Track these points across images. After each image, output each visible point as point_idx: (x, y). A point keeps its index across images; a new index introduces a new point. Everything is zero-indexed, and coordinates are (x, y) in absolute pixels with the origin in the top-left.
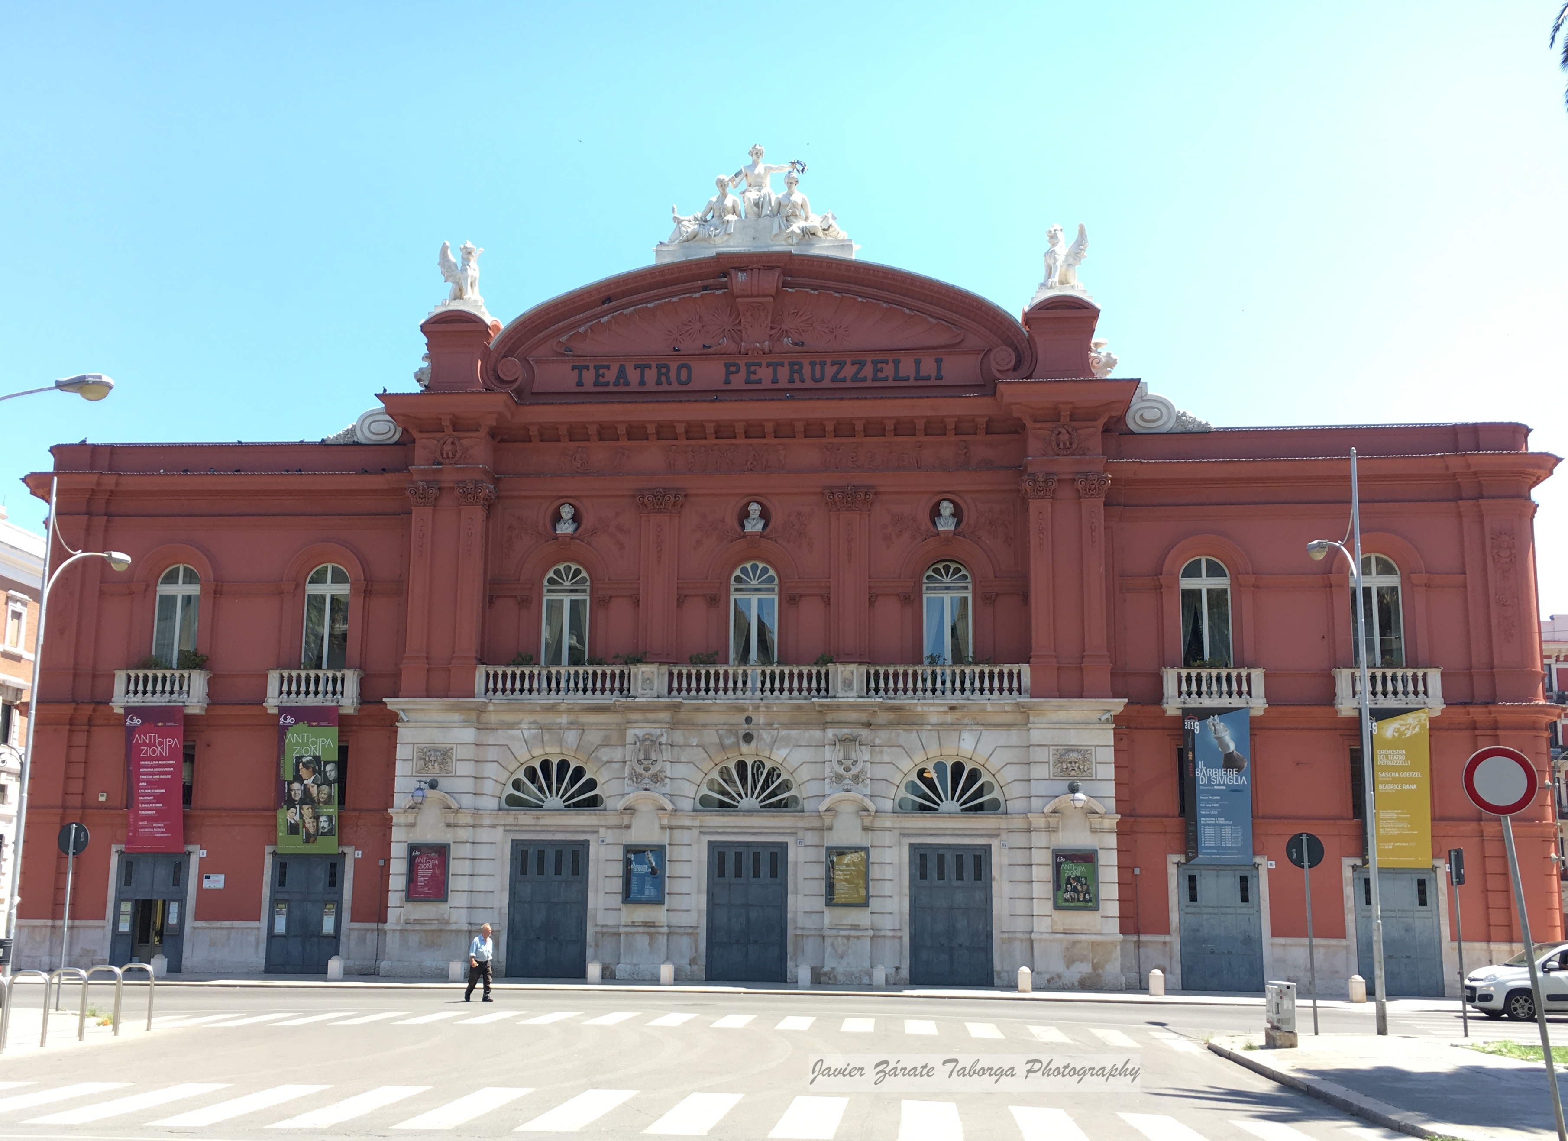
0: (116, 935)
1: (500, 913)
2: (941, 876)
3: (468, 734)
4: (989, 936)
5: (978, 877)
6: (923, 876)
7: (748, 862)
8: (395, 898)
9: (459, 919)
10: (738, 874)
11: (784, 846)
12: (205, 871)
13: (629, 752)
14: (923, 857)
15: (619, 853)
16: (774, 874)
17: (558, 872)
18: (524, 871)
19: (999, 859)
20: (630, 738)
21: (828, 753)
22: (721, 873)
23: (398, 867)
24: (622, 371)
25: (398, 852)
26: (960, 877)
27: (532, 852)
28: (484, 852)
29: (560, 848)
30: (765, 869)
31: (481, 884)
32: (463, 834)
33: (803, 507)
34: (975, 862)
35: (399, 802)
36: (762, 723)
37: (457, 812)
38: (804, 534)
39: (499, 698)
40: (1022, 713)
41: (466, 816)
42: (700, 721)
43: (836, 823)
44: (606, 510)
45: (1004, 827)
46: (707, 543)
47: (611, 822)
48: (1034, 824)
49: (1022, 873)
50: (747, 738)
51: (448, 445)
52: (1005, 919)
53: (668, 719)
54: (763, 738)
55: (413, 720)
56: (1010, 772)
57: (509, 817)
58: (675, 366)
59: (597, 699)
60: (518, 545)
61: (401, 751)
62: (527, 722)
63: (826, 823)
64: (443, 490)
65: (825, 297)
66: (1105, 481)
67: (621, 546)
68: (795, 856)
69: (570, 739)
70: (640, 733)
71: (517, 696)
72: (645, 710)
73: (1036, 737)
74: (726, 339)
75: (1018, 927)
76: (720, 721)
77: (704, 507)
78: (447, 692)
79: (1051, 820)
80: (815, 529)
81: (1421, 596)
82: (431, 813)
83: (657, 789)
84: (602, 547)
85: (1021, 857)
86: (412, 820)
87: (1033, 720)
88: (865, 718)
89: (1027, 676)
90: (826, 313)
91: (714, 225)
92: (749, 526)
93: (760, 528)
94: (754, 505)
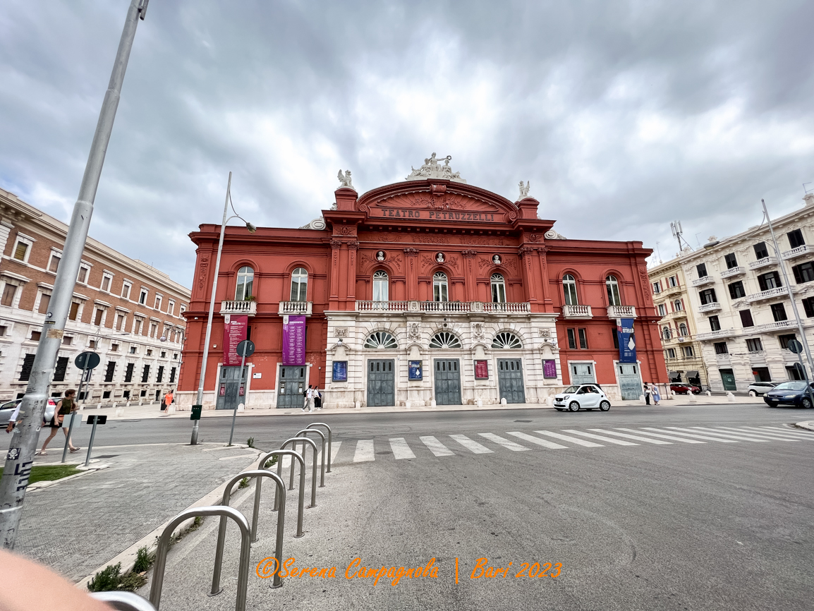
0: (219, 395)
1: (364, 385)
2: (507, 368)
3: (353, 323)
4: (523, 387)
5: (518, 369)
6: (502, 369)
7: (447, 366)
8: (327, 380)
9: (351, 387)
10: (444, 369)
11: (458, 360)
12: (254, 372)
13: (408, 329)
14: (501, 363)
15: (406, 363)
17: (384, 370)
18: (372, 370)
19: (524, 363)
20: (408, 325)
21: (472, 330)
22: (439, 369)
23: (329, 369)
24: (398, 213)
25: (329, 364)
26: (513, 368)
27: (375, 363)
28: (358, 363)
29: (384, 362)
30: (453, 368)
31: (358, 374)
32: (352, 357)
33: (455, 256)
34: (517, 365)
35: (329, 347)
36: (449, 320)
37: (350, 350)
38: (455, 264)
39: (363, 311)
40: (529, 318)
41: (353, 351)
42: (430, 320)
43: (476, 352)
44: (394, 254)
45: (524, 352)
46: (426, 265)
47: (401, 353)
48: (534, 352)
49: (531, 367)
50: (445, 325)
51: (345, 229)
52: (527, 381)
53: (420, 319)
54: (450, 325)
55: (334, 318)
56: (525, 336)
57: (366, 351)
58: (414, 212)
59: (397, 312)
60: (365, 264)
61: (329, 329)
62: (372, 319)
63: (473, 352)
64: (343, 243)
65: (459, 195)
66: (546, 250)
67: (399, 266)
68: (462, 363)
69: (387, 326)
70: (412, 323)
71: (369, 311)
72: (413, 315)
73: (533, 325)
74: (430, 205)
75: (532, 384)
76: (436, 320)
77: (425, 254)
78: (345, 309)
79: (540, 350)
80: (459, 262)
81: (625, 287)
82: (341, 351)
83: (418, 342)
84: (393, 265)
85: (530, 362)
86: (333, 353)
87: (532, 320)
88: (482, 319)
89: (529, 307)
90: (458, 200)
91: (423, 172)
92: (439, 261)
93: (442, 261)
94: (441, 254)
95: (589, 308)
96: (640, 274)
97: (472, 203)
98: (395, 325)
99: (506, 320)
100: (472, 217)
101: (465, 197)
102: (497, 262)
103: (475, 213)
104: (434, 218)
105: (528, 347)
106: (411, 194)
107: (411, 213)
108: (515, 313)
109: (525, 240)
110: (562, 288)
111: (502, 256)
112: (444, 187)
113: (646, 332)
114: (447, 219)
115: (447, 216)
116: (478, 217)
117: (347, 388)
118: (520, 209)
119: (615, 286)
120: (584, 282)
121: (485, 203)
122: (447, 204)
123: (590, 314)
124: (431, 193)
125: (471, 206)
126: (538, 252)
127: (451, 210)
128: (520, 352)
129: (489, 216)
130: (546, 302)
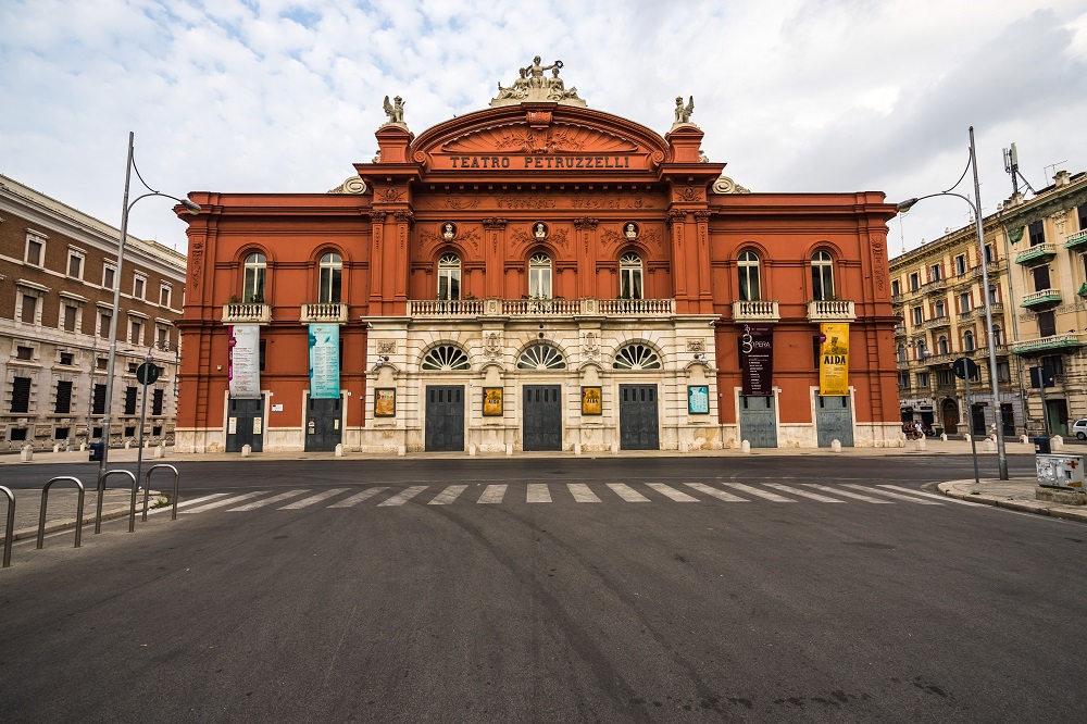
0: (228, 435)
1: (421, 421)
2: (634, 399)
3: (404, 334)
4: (657, 426)
5: (651, 399)
6: (626, 400)
7: (542, 395)
8: (369, 415)
9: (401, 424)
10: (538, 400)
11: (559, 387)
12: (273, 402)
13: (484, 342)
14: (626, 391)
15: (480, 391)
16: (555, 400)
17: (449, 400)
18: (432, 401)
19: (661, 391)
20: (484, 335)
21: (581, 341)
22: (529, 400)
23: (370, 399)
24: (475, 161)
25: (370, 391)
26: (643, 399)
27: (437, 392)
28: (412, 391)
29: (450, 389)
30: (550, 397)
31: (411, 407)
32: (402, 382)
33: (564, 226)
34: (650, 393)
35: (369, 367)
36: (548, 327)
37: (399, 373)
38: (564, 239)
39: (418, 316)
40: (672, 322)
41: (403, 373)
42: (518, 327)
43: (586, 375)
44: (469, 228)
45: (662, 375)
46: (518, 243)
47: (475, 376)
48: (678, 374)
49: (672, 397)
50: (541, 335)
51: (390, 192)
52: (664, 418)
53: (502, 327)
54: (549, 336)
55: (376, 327)
56: (665, 351)
57: (423, 374)
58: (500, 158)
59: (468, 316)
60: (425, 244)
61: (370, 343)
62: (432, 328)
63: (581, 375)
64: (388, 214)
65: (572, 127)
66: (709, 214)
67: (476, 245)
68: (565, 391)
69: (454, 336)
70: (489, 333)
71: (427, 316)
72: (492, 321)
73: (678, 332)
74: (525, 146)
75: (671, 422)
76: (528, 327)
77: (516, 226)
78: (392, 313)
79: (687, 371)
80: (569, 237)
81: (842, 270)
82: (386, 373)
83: (499, 360)
84: (466, 245)
85: (672, 389)
86: (376, 376)
87: (677, 325)
88: (598, 325)
89: (674, 305)
90: (572, 135)
91: (518, 91)
92: (538, 235)
93: (543, 235)
94: (540, 225)
95: (776, 306)
96: (872, 247)
97: (594, 138)
98: (466, 335)
99: (637, 326)
100: (593, 163)
101: (582, 129)
102: (631, 234)
103: (599, 155)
104: (532, 166)
105: (669, 367)
106: (497, 130)
107: (495, 161)
108: (651, 315)
109: (675, 198)
110: (735, 273)
111: (640, 224)
112: (547, 116)
113: (871, 343)
114: (553, 168)
115: (553, 163)
116: (603, 162)
117: (394, 426)
118: (671, 146)
119: (827, 268)
120: (773, 263)
121: (614, 138)
122: (554, 143)
123: (776, 315)
124: (528, 125)
125: (593, 144)
126: (695, 217)
127: (560, 153)
128: (657, 375)
129: (622, 160)
130: (702, 297)
